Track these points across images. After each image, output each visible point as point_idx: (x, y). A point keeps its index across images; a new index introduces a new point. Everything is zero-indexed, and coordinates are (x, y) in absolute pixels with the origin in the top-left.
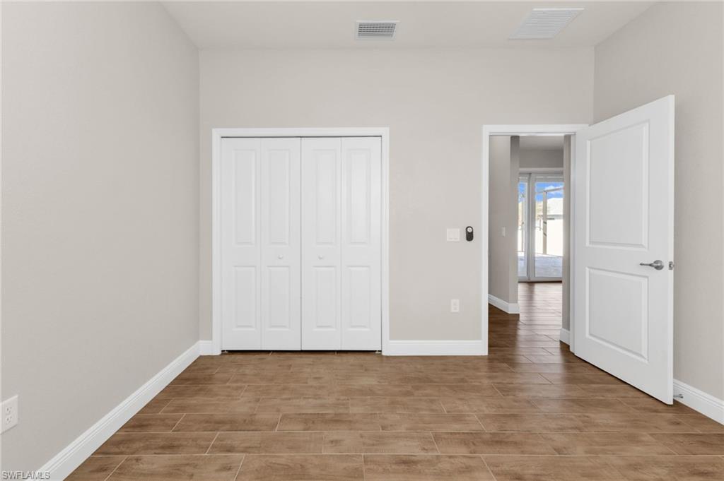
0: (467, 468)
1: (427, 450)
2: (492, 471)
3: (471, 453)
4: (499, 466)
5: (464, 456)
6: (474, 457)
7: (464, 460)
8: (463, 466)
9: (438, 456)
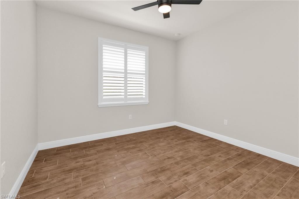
0: (169, 179)
1: (185, 180)
2: (162, 181)
3: (171, 186)
4: (160, 184)
5: (172, 183)
6: (169, 184)
7: (171, 182)
8: (170, 179)
9: (180, 179)
